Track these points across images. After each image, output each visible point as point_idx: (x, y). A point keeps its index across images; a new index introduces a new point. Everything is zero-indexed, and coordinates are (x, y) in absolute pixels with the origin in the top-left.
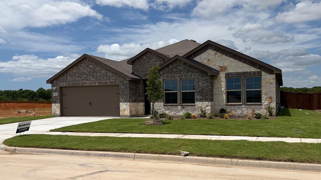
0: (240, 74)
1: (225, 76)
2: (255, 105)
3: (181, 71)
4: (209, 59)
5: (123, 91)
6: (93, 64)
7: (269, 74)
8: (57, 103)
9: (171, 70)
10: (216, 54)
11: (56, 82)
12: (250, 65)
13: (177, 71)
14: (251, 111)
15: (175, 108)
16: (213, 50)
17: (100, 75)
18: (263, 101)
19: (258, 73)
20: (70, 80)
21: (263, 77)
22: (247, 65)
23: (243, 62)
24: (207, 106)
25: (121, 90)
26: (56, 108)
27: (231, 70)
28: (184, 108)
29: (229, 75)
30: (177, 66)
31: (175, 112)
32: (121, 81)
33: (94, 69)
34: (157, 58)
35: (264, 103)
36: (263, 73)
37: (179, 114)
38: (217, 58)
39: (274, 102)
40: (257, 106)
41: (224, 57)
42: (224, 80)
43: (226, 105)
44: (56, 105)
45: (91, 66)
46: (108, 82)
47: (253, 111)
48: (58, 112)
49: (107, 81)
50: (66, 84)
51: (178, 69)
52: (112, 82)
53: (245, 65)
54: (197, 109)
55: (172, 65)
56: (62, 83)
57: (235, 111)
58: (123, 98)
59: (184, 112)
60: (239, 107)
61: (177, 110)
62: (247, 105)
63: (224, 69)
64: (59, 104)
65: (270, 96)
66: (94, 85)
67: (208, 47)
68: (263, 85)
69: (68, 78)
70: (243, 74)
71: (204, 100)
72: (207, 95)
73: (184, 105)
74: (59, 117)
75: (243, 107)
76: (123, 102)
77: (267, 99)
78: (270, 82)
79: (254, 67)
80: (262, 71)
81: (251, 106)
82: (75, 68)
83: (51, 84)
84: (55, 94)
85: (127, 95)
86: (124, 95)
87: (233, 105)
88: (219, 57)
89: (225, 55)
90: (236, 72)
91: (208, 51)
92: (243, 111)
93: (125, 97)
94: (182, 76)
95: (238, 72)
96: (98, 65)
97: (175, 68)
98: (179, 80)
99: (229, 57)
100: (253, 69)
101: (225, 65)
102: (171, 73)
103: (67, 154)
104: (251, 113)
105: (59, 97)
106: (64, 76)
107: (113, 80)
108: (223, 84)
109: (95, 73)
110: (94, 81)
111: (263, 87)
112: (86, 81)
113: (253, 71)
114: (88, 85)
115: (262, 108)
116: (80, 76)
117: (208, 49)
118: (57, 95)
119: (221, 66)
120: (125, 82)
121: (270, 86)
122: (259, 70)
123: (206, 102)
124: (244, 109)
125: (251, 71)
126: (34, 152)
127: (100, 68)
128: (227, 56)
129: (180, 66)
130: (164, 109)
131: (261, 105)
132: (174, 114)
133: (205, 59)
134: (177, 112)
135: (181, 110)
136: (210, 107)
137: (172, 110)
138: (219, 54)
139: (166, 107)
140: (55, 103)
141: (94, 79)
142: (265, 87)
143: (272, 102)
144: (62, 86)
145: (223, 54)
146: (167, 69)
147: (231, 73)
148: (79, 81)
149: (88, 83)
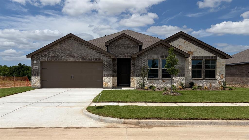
0: (202, 58)
1: (191, 59)
2: (212, 80)
3: (162, 53)
4: (180, 46)
5: (106, 67)
6: (78, 42)
7: (222, 59)
8: (38, 76)
9: (154, 52)
10: (185, 42)
11: (37, 56)
12: (209, 52)
13: (159, 53)
14: (209, 84)
15: (157, 82)
16: (183, 39)
17: (85, 53)
18: (217, 77)
19: (214, 58)
20: (52, 55)
21: (218, 61)
22: (207, 52)
23: (205, 50)
24: (183, 80)
25: (105, 66)
26: (36, 80)
27: (195, 54)
28: (165, 81)
29: (194, 57)
30: (160, 49)
31: (157, 85)
32: (104, 59)
33: (79, 47)
34: (131, 42)
35: (218, 78)
36: (218, 58)
37: (160, 86)
38: (186, 45)
39: (224, 78)
40: (213, 80)
41: (191, 44)
42: (191, 61)
43: (192, 80)
44: (37, 78)
45: (76, 45)
46: (93, 59)
47: (211, 84)
48: (38, 84)
49: (91, 58)
50: (49, 59)
51: (160, 51)
52: (96, 59)
53: (206, 51)
54: (175, 83)
55: (155, 48)
56: (43, 58)
57: (198, 84)
58: (106, 73)
59: (164, 85)
60: (201, 81)
61: (159, 83)
62: (207, 80)
63: (191, 53)
64: (40, 77)
65: (222, 74)
66: (78, 61)
67: (179, 37)
68: (217, 66)
69: (50, 54)
70: (204, 58)
71: (180, 76)
72: (183, 72)
73: (165, 80)
74: (39, 89)
75: (204, 81)
76: (107, 76)
77: (220, 76)
78: (222, 64)
79: (212, 53)
80: (217, 57)
81: (209, 80)
82: (59, 45)
83: (31, 59)
84: (36, 68)
85: (110, 70)
86: (107, 70)
87: (197, 80)
88: (187, 44)
89: (192, 43)
90: (199, 56)
91: (179, 39)
92: (203, 84)
93: (108, 72)
94: (163, 57)
95: (201, 56)
96: (83, 44)
97: (158, 50)
98: (161, 60)
99: (195, 45)
100: (211, 55)
101: (192, 50)
102: (154, 54)
103: (206, 124)
104: (209, 85)
105: (40, 71)
106: (46, 51)
107: (97, 58)
108: (190, 64)
109: (80, 51)
110: (78, 58)
111: (217, 67)
112: (70, 58)
113: (211, 56)
114: (72, 60)
115: (217, 82)
116: (64, 53)
117: (179, 38)
118: (38, 69)
119: (189, 51)
120: (109, 60)
121: (222, 67)
122: (215, 56)
123: (182, 77)
124: (205, 83)
125: (210, 56)
126: (166, 124)
127: (85, 47)
128: (193, 44)
129: (162, 49)
130: (147, 83)
131: (216, 80)
132: (156, 86)
133: (177, 45)
134: (159, 85)
135: (162, 83)
136: (185, 81)
137: (154, 83)
138: (187, 42)
139: (150, 81)
140: (35, 75)
141: (78, 56)
142: (218, 67)
143: (223, 78)
144: (43, 60)
145: (190, 43)
146: (151, 51)
147: (196, 57)
148: (62, 57)
149: (72, 59)
